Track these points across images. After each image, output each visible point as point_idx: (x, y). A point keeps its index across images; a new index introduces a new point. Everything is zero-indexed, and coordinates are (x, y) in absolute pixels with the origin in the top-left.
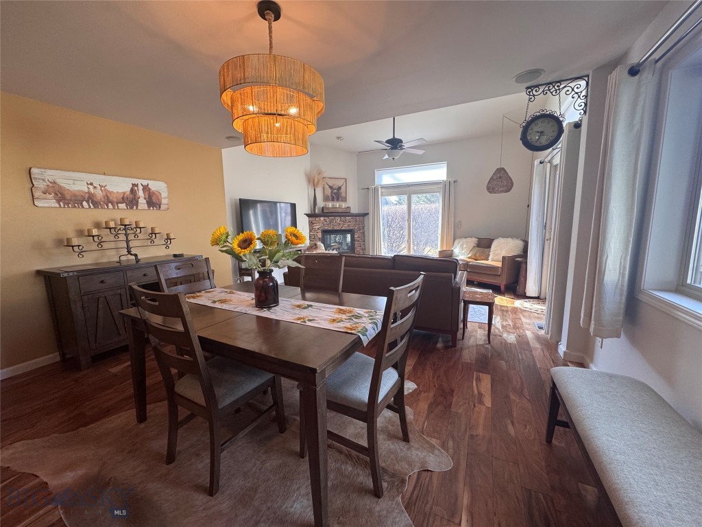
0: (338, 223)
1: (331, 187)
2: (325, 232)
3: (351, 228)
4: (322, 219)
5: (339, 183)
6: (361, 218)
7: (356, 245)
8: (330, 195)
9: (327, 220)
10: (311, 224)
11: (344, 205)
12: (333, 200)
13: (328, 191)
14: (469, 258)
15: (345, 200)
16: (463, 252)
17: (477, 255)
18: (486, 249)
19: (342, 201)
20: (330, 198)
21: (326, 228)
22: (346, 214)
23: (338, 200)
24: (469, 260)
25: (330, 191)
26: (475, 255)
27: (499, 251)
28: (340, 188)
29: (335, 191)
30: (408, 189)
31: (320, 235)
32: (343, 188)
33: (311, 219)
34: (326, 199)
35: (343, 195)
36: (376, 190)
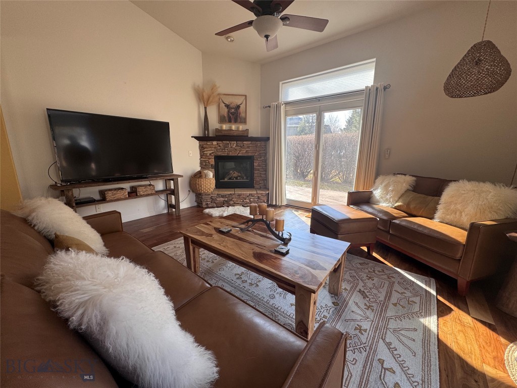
0: (233, 149)
1: (227, 106)
2: (218, 158)
3: (250, 154)
4: (215, 143)
5: (238, 101)
6: (263, 143)
7: (255, 175)
8: (226, 115)
9: (221, 145)
10: (202, 148)
11: (242, 127)
12: (230, 121)
13: (225, 111)
14: (396, 208)
15: (244, 121)
16: (388, 197)
17: (412, 206)
18: (430, 198)
19: (241, 122)
20: (227, 118)
21: (219, 154)
22: (242, 137)
23: (236, 121)
24: (396, 213)
25: (226, 110)
26: (408, 205)
27: (459, 207)
28: (238, 107)
29: (233, 110)
30: (317, 105)
31: (212, 161)
32: (243, 107)
33: (203, 143)
34: (222, 120)
35: (243, 115)
36: (278, 107)
